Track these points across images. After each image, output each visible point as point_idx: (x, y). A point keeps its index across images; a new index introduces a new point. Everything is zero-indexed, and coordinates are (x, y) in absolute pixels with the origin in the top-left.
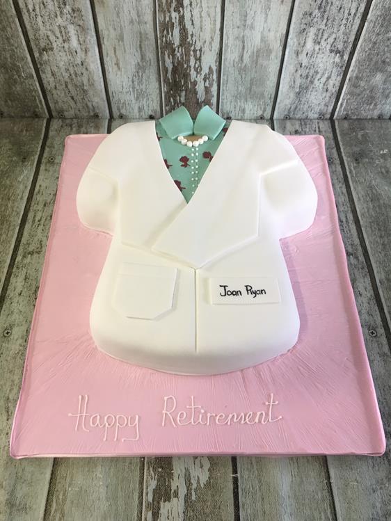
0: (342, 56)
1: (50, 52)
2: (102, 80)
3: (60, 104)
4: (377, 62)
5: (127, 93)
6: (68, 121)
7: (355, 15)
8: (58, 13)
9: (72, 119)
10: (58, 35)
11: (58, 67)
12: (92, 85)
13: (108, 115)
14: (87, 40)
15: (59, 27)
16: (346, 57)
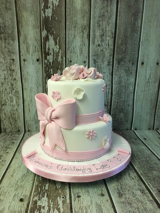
0: (107, 107)
1: (5, 106)
2: (23, 116)
3: (6, 126)
4: (120, 109)
5: (32, 121)
6: (7, 133)
7: (109, 93)
8: (10, 93)
9: (9, 133)
10: (9, 100)
11: (7, 111)
12: (19, 118)
13: (24, 130)
14: (19, 102)
15: (10, 97)
16: (109, 107)
